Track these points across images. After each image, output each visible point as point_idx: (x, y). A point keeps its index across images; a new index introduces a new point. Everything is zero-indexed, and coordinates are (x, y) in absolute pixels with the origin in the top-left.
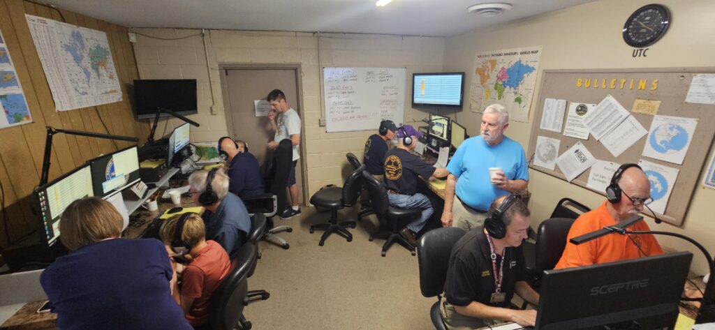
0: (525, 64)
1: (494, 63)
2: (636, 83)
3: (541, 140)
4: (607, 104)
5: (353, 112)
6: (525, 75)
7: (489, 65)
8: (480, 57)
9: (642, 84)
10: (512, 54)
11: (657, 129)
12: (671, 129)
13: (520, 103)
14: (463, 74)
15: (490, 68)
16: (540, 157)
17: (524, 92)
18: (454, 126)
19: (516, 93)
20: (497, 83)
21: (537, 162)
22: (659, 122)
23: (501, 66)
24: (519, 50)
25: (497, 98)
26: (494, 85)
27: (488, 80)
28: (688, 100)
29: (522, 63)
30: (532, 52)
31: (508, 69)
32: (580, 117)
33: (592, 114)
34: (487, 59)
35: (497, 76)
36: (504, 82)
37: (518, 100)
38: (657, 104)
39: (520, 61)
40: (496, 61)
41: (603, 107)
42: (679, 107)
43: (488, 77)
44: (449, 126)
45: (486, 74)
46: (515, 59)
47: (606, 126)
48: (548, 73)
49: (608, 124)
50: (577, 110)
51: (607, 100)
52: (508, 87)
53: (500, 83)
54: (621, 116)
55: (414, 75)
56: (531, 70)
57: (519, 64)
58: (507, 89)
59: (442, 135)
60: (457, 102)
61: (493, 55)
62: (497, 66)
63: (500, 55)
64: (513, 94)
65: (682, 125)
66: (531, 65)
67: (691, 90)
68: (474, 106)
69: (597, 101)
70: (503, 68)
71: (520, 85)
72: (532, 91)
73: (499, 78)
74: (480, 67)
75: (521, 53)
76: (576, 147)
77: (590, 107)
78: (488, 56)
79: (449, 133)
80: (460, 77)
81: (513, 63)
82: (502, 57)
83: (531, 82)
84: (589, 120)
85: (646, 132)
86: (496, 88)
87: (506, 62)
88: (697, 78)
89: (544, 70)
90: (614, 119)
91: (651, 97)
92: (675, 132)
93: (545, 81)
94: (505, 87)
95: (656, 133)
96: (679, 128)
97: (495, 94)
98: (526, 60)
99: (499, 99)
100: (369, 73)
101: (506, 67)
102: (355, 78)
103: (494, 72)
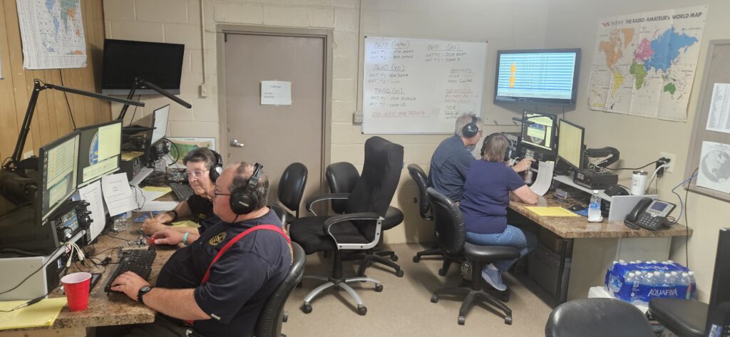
0: (681, 34)
1: (629, 34)
3: (708, 147)
5: (404, 105)
6: (681, 50)
7: (622, 36)
8: (606, 24)
10: (660, 18)
13: (672, 93)
14: (578, 52)
15: (623, 41)
16: (706, 173)
17: (679, 76)
18: (563, 126)
19: (666, 78)
20: (634, 64)
21: (702, 181)
23: (642, 37)
24: (672, 13)
25: (634, 86)
26: (629, 68)
27: (619, 61)
29: (676, 31)
30: (692, 15)
31: (653, 42)
34: (619, 27)
35: (635, 53)
36: (646, 61)
37: (670, 88)
39: (673, 29)
40: (633, 29)
43: (620, 54)
44: (556, 128)
45: (616, 50)
46: (665, 26)
48: (716, 45)
52: (653, 69)
53: (640, 63)
55: (500, 53)
56: (694, 40)
57: (671, 33)
58: (652, 72)
59: (543, 143)
60: (567, 95)
61: (629, 22)
62: (634, 37)
63: (641, 20)
64: (661, 80)
66: (690, 34)
68: (595, 100)
70: (645, 41)
71: (673, 66)
72: (693, 74)
73: (637, 56)
74: (607, 40)
75: (674, 17)
78: (621, 22)
79: (555, 140)
80: (574, 55)
81: (661, 32)
82: (642, 24)
83: (690, 61)
86: (632, 71)
87: (651, 31)
89: (711, 42)
93: (714, 57)
94: (648, 69)
97: (631, 80)
98: (681, 27)
99: (638, 88)
100: (431, 47)
101: (650, 38)
102: (409, 54)
103: (629, 46)
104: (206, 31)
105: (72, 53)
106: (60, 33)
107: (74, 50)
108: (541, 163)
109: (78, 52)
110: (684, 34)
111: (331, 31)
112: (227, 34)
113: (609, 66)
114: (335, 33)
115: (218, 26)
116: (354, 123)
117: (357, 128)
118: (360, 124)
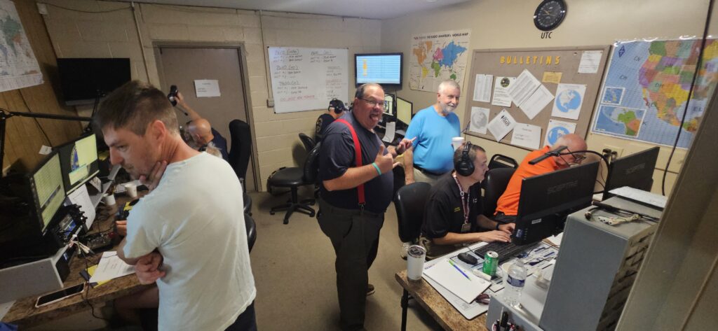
0: (457, 45)
1: (429, 44)
2: (545, 59)
3: (475, 110)
4: (524, 77)
5: (300, 92)
6: (458, 55)
7: (425, 46)
8: (416, 38)
9: (549, 60)
10: (446, 36)
11: (560, 95)
12: (570, 93)
14: (401, 54)
15: (426, 49)
16: (474, 124)
17: (458, 70)
18: (399, 102)
19: (451, 71)
20: (434, 63)
21: (472, 129)
22: (562, 88)
23: (436, 47)
24: (452, 33)
25: (434, 76)
26: (430, 65)
27: (425, 60)
28: (580, 71)
29: (455, 44)
30: (463, 35)
31: (443, 50)
32: (505, 88)
33: (513, 85)
34: (423, 40)
35: (433, 56)
36: (440, 61)
38: (559, 75)
39: (453, 42)
40: (431, 42)
41: (521, 80)
42: (574, 76)
43: (425, 57)
44: (394, 103)
45: (423, 55)
46: (448, 40)
47: (523, 95)
48: (477, 52)
49: (526, 93)
50: (502, 83)
51: (524, 74)
52: (444, 65)
53: (437, 62)
54: (535, 86)
55: (356, 55)
56: (463, 50)
57: (452, 44)
58: (443, 67)
59: (388, 111)
60: (397, 81)
61: (429, 37)
62: (432, 46)
63: (435, 37)
64: (448, 72)
65: (577, 90)
66: (462, 46)
67: (582, 63)
68: (413, 84)
69: (516, 75)
70: (438, 49)
71: (454, 64)
72: (465, 69)
73: (435, 58)
74: (417, 47)
75: (454, 35)
76: (502, 113)
77: (511, 80)
78: (424, 38)
79: (395, 109)
80: (399, 57)
81: (447, 44)
82: (436, 39)
83: (463, 62)
84: (511, 91)
85: (552, 97)
86: (433, 67)
87: (442, 44)
88: (585, 54)
89: (474, 51)
90: (529, 89)
91: (555, 69)
92: (573, 96)
93: (475, 59)
94: (441, 65)
95: (561, 97)
96: (575, 92)
97: (432, 72)
98: (458, 41)
99: (436, 76)
100: (313, 53)
101: (441, 48)
102: (300, 58)
103: (430, 52)
104: (144, 47)
105: (26, 73)
106: (10, 57)
107: (29, 70)
108: (387, 123)
109: (32, 72)
110: (459, 46)
111: (243, 44)
112: (162, 48)
113: (420, 63)
114: (246, 45)
115: (154, 43)
116: (268, 106)
117: (271, 109)
118: (273, 107)
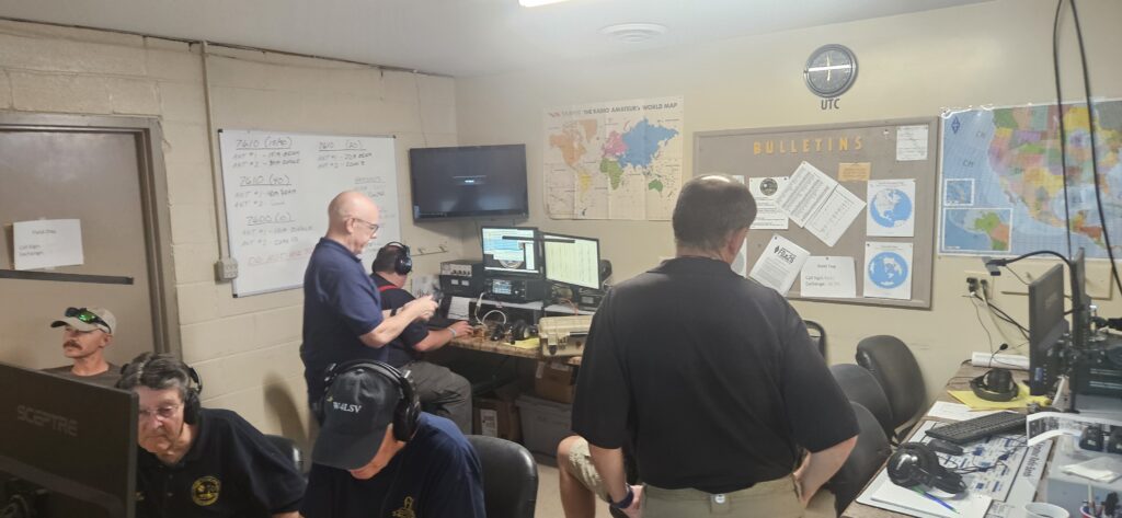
0: (656, 126)
1: (591, 126)
2: (836, 143)
4: (803, 175)
5: (295, 239)
6: (661, 143)
7: (581, 129)
8: (556, 115)
9: (844, 144)
10: (628, 109)
11: (875, 198)
12: (890, 195)
13: (660, 189)
15: (584, 134)
17: (664, 171)
19: (648, 174)
20: (605, 161)
22: (875, 188)
23: (609, 129)
24: (640, 103)
25: (609, 186)
26: (598, 165)
28: (899, 158)
29: (649, 123)
30: (667, 106)
31: (624, 135)
32: (769, 197)
33: (786, 191)
34: (575, 118)
35: (603, 148)
36: (620, 157)
37: (656, 185)
38: (866, 165)
39: (646, 120)
40: (595, 121)
41: (799, 180)
42: (892, 168)
43: (583, 150)
44: (538, 245)
45: (576, 145)
46: (638, 116)
47: (810, 206)
48: (703, 136)
49: (813, 201)
50: (763, 189)
51: (803, 169)
52: (630, 165)
53: (613, 159)
54: (827, 188)
55: (413, 152)
56: (671, 133)
57: (645, 125)
58: (629, 168)
61: (589, 112)
62: (599, 129)
63: (604, 111)
64: (643, 177)
65: (900, 188)
66: (668, 126)
67: (899, 145)
68: (557, 208)
69: (788, 172)
70: (614, 134)
71: (653, 161)
72: (680, 168)
73: (607, 151)
74: (558, 133)
75: (645, 108)
76: (773, 243)
77: (780, 181)
78: (576, 113)
79: (540, 258)
81: (633, 124)
82: (608, 115)
83: (673, 156)
85: (863, 204)
86: (603, 169)
87: (623, 123)
88: (901, 131)
89: (696, 134)
90: (818, 193)
91: (858, 157)
92: (896, 199)
93: (700, 149)
94: (624, 165)
95: (876, 203)
96: (898, 192)
97: (603, 179)
98: (658, 118)
99: (615, 188)
100: (324, 147)
101: (620, 131)
102: (294, 158)
103: (593, 140)
110: (660, 127)
111: (157, 121)
113: (569, 164)
114: (163, 125)
116: (219, 279)
117: (227, 287)
118: (230, 280)
